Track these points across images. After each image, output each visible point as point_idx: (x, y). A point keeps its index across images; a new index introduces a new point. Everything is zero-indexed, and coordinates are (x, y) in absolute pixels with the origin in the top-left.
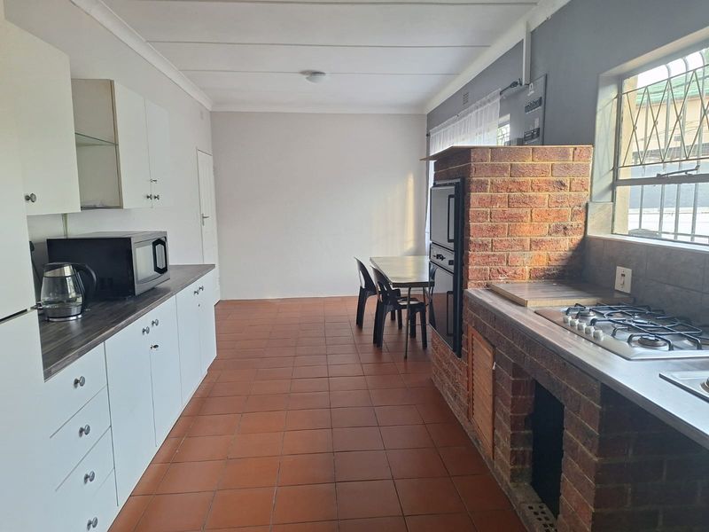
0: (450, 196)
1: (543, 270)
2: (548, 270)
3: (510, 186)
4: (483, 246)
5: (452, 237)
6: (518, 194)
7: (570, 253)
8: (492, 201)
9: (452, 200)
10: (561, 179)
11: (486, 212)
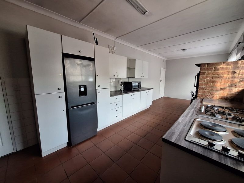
0: (196, 76)
1: (225, 97)
2: (226, 97)
3: (213, 73)
4: (203, 88)
5: (196, 86)
6: (217, 75)
7: (237, 93)
8: (207, 77)
9: (197, 77)
10: (235, 71)
11: (205, 80)
